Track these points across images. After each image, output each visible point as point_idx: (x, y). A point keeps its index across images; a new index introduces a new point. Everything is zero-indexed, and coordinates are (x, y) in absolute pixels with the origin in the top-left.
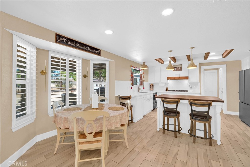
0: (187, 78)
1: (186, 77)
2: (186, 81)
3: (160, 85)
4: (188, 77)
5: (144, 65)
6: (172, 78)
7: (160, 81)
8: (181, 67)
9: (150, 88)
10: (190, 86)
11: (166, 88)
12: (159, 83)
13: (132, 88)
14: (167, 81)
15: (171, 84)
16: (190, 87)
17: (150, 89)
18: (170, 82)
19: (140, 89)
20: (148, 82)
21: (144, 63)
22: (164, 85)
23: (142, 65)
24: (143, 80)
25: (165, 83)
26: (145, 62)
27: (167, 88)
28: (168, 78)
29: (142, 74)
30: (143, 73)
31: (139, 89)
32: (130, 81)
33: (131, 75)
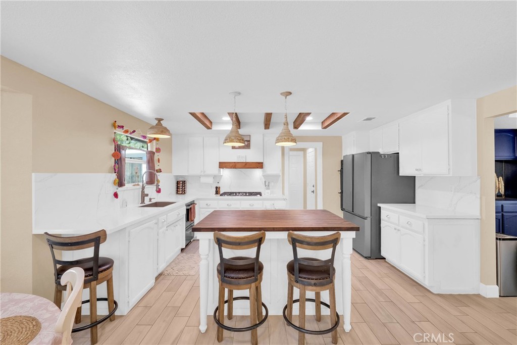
0: (260, 165)
1: (259, 163)
2: (258, 172)
3: (203, 180)
4: (262, 163)
5: (159, 127)
6: (231, 165)
7: (201, 172)
8: (249, 141)
9: (178, 188)
10: (265, 182)
11: (217, 188)
12: (200, 177)
13: (116, 195)
14: (220, 171)
15: (228, 178)
16: (266, 186)
17: (177, 191)
18: (226, 173)
19: (147, 195)
20: (171, 172)
21: (160, 120)
22: (210, 180)
23: (152, 128)
24: (157, 168)
25: (215, 177)
26: (162, 120)
27: (219, 188)
28: (222, 165)
29: (154, 151)
30: (158, 150)
31: (144, 195)
32: (109, 173)
33: (113, 155)
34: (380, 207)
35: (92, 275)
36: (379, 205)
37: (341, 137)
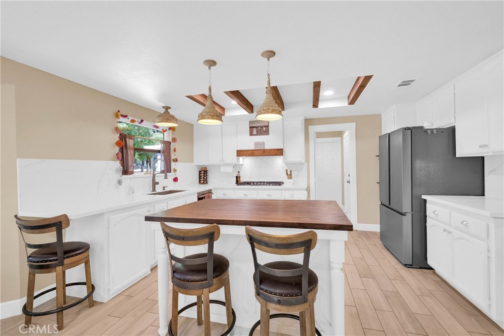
0: (279, 152)
1: (278, 150)
2: (279, 160)
3: (223, 169)
4: (282, 150)
5: (167, 115)
6: (249, 153)
7: (221, 161)
9: (200, 177)
10: (287, 170)
11: (237, 177)
12: (219, 166)
13: (120, 182)
14: (238, 160)
15: (249, 167)
16: (287, 174)
17: (200, 181)
18: (246, 161)
19: (158, 183)
20: (192, 162)
21: (167, 108)
22: (230, 169)
23: (160, 115)
25: (235, 166)
26: (170, 108)
27: (240, 177)
28: (240, 153)
30: (174, 140)
31: (155, 183)
32: (112, 160)
33: (117, 144)
34: (425, 201)
35: (57, 260)
36: (424, 197)
37: (380, 114)
